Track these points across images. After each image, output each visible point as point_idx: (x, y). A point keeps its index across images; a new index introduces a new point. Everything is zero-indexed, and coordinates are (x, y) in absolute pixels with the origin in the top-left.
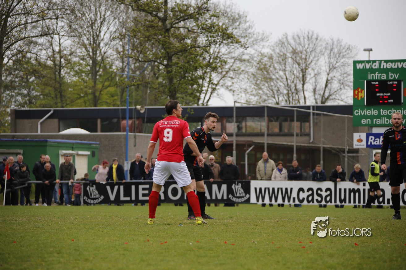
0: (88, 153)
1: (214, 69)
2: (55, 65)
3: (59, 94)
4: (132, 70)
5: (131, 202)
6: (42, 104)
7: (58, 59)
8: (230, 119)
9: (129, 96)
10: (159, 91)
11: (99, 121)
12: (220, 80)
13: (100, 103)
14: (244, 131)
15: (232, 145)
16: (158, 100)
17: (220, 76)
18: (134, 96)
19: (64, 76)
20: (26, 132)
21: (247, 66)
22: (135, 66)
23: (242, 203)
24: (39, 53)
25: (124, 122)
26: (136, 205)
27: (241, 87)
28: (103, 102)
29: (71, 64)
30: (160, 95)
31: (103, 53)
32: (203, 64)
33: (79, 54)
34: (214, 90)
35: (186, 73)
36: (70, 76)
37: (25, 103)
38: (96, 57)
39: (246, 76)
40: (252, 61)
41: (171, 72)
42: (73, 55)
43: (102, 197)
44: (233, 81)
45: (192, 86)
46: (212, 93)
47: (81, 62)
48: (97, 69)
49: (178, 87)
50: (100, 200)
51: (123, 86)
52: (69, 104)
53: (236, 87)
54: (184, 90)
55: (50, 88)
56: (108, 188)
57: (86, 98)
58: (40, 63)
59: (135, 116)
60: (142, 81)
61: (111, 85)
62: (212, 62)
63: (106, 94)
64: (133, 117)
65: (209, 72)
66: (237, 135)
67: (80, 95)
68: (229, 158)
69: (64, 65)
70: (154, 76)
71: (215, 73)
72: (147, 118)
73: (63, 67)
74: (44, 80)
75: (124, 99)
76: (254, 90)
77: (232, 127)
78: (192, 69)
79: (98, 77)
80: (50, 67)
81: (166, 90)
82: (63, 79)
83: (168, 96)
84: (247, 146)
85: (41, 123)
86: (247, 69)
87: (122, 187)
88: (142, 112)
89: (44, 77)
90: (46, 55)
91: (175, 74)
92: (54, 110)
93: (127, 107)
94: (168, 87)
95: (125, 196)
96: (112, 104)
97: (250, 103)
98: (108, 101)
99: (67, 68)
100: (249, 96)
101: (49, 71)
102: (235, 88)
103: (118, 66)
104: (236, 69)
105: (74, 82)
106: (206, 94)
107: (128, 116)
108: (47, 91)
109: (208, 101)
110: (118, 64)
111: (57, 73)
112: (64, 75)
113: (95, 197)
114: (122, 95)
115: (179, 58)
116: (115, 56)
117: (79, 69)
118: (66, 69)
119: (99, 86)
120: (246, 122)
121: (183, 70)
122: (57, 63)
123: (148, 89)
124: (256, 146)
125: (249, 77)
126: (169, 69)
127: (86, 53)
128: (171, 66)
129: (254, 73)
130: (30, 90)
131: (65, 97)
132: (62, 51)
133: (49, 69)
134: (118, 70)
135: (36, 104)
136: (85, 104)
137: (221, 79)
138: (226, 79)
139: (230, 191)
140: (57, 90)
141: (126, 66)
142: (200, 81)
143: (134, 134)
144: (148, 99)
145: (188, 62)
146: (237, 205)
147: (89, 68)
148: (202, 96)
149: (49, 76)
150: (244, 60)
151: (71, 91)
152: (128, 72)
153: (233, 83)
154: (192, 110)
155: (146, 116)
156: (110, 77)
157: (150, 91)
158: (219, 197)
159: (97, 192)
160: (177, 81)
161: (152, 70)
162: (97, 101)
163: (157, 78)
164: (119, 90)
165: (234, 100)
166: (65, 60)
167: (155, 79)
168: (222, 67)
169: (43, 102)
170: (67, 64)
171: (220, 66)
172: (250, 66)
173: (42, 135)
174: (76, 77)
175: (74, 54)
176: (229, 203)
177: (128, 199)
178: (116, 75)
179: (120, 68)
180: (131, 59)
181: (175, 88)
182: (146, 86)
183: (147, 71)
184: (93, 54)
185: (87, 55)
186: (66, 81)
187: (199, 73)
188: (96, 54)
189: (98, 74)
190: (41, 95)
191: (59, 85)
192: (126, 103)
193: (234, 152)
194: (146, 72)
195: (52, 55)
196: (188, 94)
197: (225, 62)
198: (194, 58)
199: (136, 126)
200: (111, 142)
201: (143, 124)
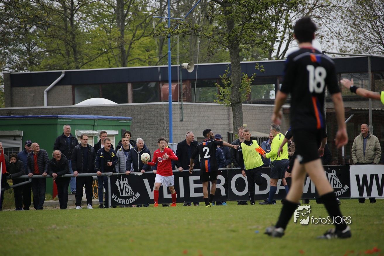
0: (116, 132)
2: (65, 8)
3: (72, 50)
4: (174, 11)
6: (48, 65)
9: (171, 50)
10: (214, 41)
11: (130, 86)
13: (131, 60)
16: (213, 54)
18: (178, 50)
19: (78, 24)
20: (27, 106)
22: (178, 5)
25: (165, 87)
27: (333, 31)
28: (135, 59)
29: (88, 6)
30: (215, 47)
35: (252, 14)
36: (86, 24)
37: (24, 64)
41: (231, 13)
43: (138, 195)
44: (321, 22)
45: (261, 32)
46: (289, 41)
48: (125, 12)
50: (134, 199)
51: (163, 35)
52: (86, 63)
54: (250, 37)
55: (59, 42)
56: (146, 181)
57: (110, 54)
58: (43, 6)
59: (181, 78)
60: (190, 27)
61: (145, 34)
63: (139, 48)
64: (178, 79)
67: (101, 50)
69: (77, 8)
70: (206, 18)
72: (197, 79)
73: (76, 11)
74: (49, 30)
75: (163, 54)
78: (261, 6)
79: (126, 23)
80: (58, 11)
81: (225, 39)
82: (77, 28)
83: (227, 47)
85: (48, 92)
88: (190, 71)
89: (49, 26)
91: (236, 16)
92: (66, 73)
93: (170, 65)
94: (227, 34)
96: (147, 61)
99: (82, 11)
101: (56, 16)
105: (92, 32)
106: (281, 42)
107: (170, 79)
108: (54, 46)
109: (284, 52)
110: (154, 3)
111: (68, 19)
112: (78, 22)
113: (127, 195)
114: (161, 48)
117: (99, 13)
118: (80, 13)
119: (129, 36)
121: (248, 9)
122: (68, 4)
123: (199, 38)
124: (355, 114)
126: (228, 8)
128: (230, 4)
130: (31, 45)
131: (80, 53)
133: (58, 14)
134: (155, 12)
135: (39, 65)
136: (109, 63)
140: (69, 44)
143: (181, 103)
147: (113, 10)
149: (56, 24)
151: (89, 45)
152: (169, 15)
153: (320, 25)
154: (262, 66)
157: (201, 42)
158: (306, 191)
159: (130, 188)
160: (239, 26)
162: (127, 59)
163: (211, 23)
164: (156, 42)
167: (207, 23)
169: (50, 62)
170: (82, 6)
173: (49, 109)
174: (95, 24)
178: (151, 20)
179: (158, 10)
181: (237, 35)
182: (195, 34)
183: (196, 12)
186: (82, 31)
187: (271, 12)
189: (126, 18)
190: (47, 51)
191: (71, 36)
192: (167, 59)
194: (194, 14)
199: (182, 92)
200: (147, 115)
201: (193, 89)
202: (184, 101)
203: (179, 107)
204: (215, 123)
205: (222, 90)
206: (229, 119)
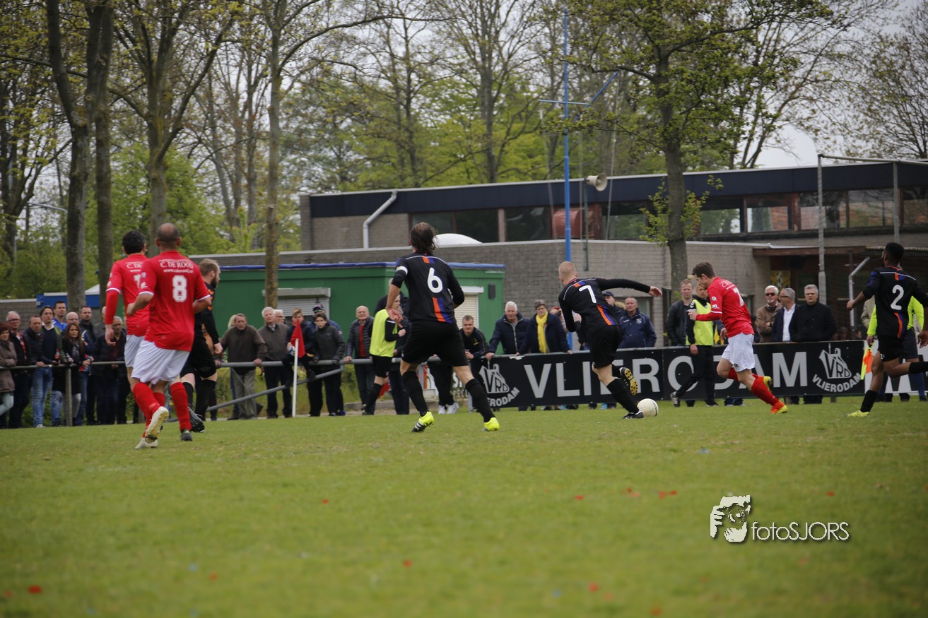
0: (480, 290)
1: (769, 80)
2: (397, 88)
3: (409, 156)
4: (574, 91)
5: (582, 399)
6: (370, 181)
7: (404, 73)
8: (809, 198)
9: (569, 154)
10: (640, 140)
11: (501, 214)
12: (783, 105)
13: (503, 172)
14: (843, 224)
15: (817, 257)
16: (638, 161)
17: (782, 96)
18: (581, 154)
19: (418, 114)
20: (337, 248)
21: (847, 69)
22: (580, 82)
23: (845, 393)
24: (360, 63)
25: (559, 216)
26: (594, 406)
27: (834, 120)
28: (510, 170)
29: (434, 86)
30: (641, 148)
31: (505, 56)
32: (741, 70)
33: (451, 60)
34: (769, 129)
35: (702, 94)
36: (431, 114)
37: (332, 180)
38: (490, 66)
39: (846, 94)
40: (860, 58)
41: (667, 93)
42: (438, 64)
43: (516, 391)
44: (815, 107)
45: (716, 125)
46: (763, 138)
47: (457, 78)
48: (494, 93)
49: (684, 128)
50: (510, 397)
51: (555, 130)
52: (431, 178)
53: (821, 120)
54: (699, 132)
55: (388, 144)
56: (529, 369)
57: (470, 163)
58: (362, 87)
59: (586, 200)
60: (600, 117)
61: (527, 130)
62: (762, 64)
63: (516, 151)
64: (581, 202)
65: (755, 88)
66: (828, 235)
67: (455, 156)
68: (809, 288)
69: (417, 88)
70: (626, 102)
71: (772, 89)
72: (612, 202)
73: (416, 93)
74: (372, 124)
75: (557, 162)
76: (866, 126)
77: (813, 216)
78: (717, 82)
79: (495, 112)
80: (387, 94)
81: (657, 135)
82: (416, 121)
83: (661, 149)
84: (851, 259)
85: (370, 225)
86: (847, 77)
87: (560, 367)
88: (601, 188)
89: (372, 118)
90: (375, 66)
91: (676, 98)
92: (399, 194)
93: (567, 180)
94: (661, 128)
95: (567, 387)
96: (530, 173)
97: (858, 157)
98: (521, 167)
99: (424, 94)
100: (854, 141)
101: (383, 103)
102: (818, 123)
103: (541, 84)
104: (821, 78)
105: (441, 127)
106: (750, 140)
107: (568, 201)
108: (380, 150)
109: (755, 156)
110: (542, 79)
111: (402, 107)
112: (417, 111)
113: (498, 392)
114: (552, 152)
115: (683, 59)
116: (534, 62)
117: (452, 96)
118: (422, 97)
119: (500, 133)
120: (847, 203)
121: (695, 87)
122: (403, 83)
123: (614, 135)
124: (872, 257)
125: (852, 96)
126: (662, 86)
127: (468, 58)
128: (666, 79)
129: (863, 85)
130: (342, 150)
131: (421, 161)
132: (412, 56)
133: (386, 99)
134: (543, 94)
135: (355, 181)
136: (469, 177)
137: (786, 102)
138: (797, 103)
139: (815, 367)
140: (404, 148)
141: (560, 83)
142: (737, 111)
143: (585, 241)
144: (613, 160)
145: (707, 67)
146: (833, 400)
147: (474, 92)
148: (741, 146)
149: (383, 115)
150: (840, 56)
151: (435, 148)
152: (566, 97)
153: (814, 111)
154: (719, 180)
155: (610, 201)
156: (525, 111)
157: (618, 140)
158: (790, 382)
159: (503, 381)
160: (681, 114)
161: (623, 88)
162: (496, 170)
163: (634, 109)
164: (545, 141)
165: (818, 151)
166: (419, 76)
167: (628, 110)
168: (786, 74)
169: (373, 176)
170: (425, 85)
171: (782, 74)
172: (854, 69)
173: (372, 252)
174: (445, 114)
175: (439, 61)
176: (813, 396)
177: (576, 393)
178: (537, 106)
179: (547, 90)
180: (570, 67)
181: (678, 129)
182: (608, 127)
183: (610, 92)
184: (483, 60)
185: (469, 61)
186: (424, 125)
187: (734, 91)
188: (490, 58)
189: (496, 104)
190: (368, 159)
191: (407, 134)
192: (562, 169)
193: (822, 275)
194: (606, 95)
195: (388, 67)
196: (709, 143)
197: (795, 63)
198: (722, 56)
199: (588, 223)
200: (530, 262)
201: (604, 217)
202: (591, 238)
203: (582, 247)
204: (641, 274)
205: (652, 219)
206: (664, 266)
